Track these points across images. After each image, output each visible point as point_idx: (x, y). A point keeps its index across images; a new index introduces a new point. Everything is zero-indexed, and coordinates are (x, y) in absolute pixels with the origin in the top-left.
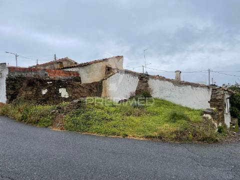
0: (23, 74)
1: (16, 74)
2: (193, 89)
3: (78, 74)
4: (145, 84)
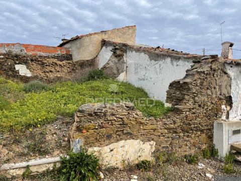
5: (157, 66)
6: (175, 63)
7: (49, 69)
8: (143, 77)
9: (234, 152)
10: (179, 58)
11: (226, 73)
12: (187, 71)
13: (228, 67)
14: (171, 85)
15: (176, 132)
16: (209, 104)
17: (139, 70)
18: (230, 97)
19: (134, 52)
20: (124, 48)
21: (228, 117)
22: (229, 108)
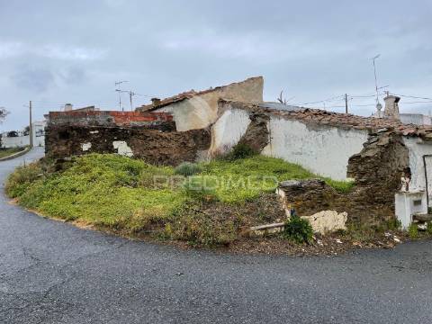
0: (72, 120)
1: (61, 121)
2: (340, 135)
3: (169, 116)
4: (260, 128)
5: (320, 137)
6: (343, 134)
7: (152, 144)
8: (300, 151)
9: (416, 221)
10: (349, 129)
11: (403, 145)
12: (364, 145)
13: (404, 139)
14: (351, 160)
15: (363, 204)
16: (390, 176)
17: (292, 142)
18: (409, 169)
19: (283, 120)
20: (266, 114)
21: (407, 189)
22: (408, 180)
